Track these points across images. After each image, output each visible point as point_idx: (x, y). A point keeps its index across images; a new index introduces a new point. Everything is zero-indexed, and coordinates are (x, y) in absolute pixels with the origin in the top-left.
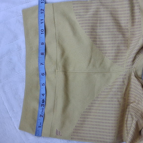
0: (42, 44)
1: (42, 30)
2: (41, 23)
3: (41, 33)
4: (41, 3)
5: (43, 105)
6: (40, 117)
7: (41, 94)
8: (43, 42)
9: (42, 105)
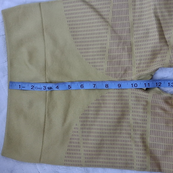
0: (119, 85)
1: (136, 85)
2: (145, 84)
3: (132, 84)
4: (169, 83)
5: (45, 89)
6: (32, 86)
7: (58, 85)
8: (122, 86)
9: (45, 87)
